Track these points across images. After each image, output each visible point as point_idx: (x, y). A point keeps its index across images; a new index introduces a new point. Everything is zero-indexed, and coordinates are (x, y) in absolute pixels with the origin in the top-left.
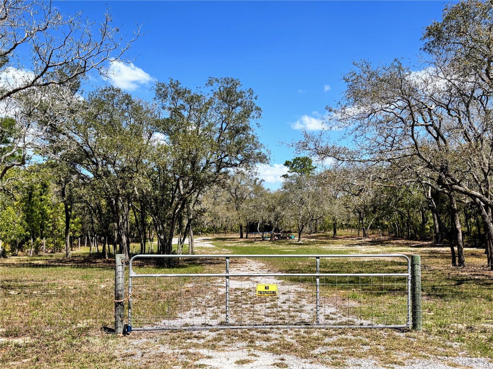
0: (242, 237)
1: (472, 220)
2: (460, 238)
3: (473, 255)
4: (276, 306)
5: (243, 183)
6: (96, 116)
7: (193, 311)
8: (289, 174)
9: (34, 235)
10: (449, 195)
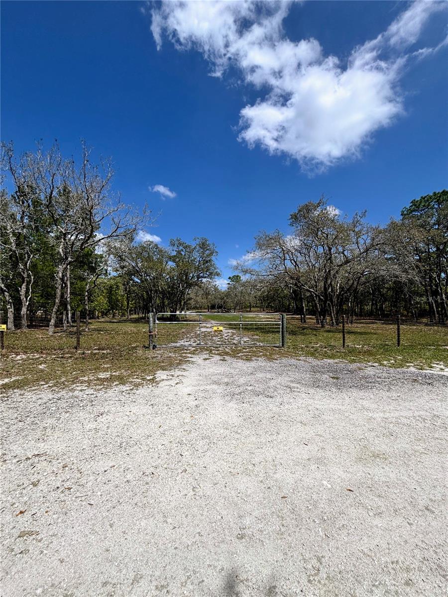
0: (209, 311)
1: (310, 304)
2: (305, 310)
3: (310, 318)
4: (222, 338)
5: (209, 287)
6: (141, 253)
7: (185, 340)
8: (231, 283)
9: (112, 309)
10: (300, 292)
